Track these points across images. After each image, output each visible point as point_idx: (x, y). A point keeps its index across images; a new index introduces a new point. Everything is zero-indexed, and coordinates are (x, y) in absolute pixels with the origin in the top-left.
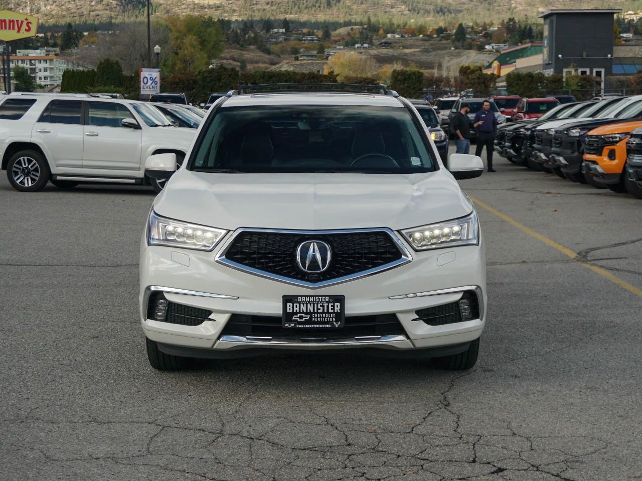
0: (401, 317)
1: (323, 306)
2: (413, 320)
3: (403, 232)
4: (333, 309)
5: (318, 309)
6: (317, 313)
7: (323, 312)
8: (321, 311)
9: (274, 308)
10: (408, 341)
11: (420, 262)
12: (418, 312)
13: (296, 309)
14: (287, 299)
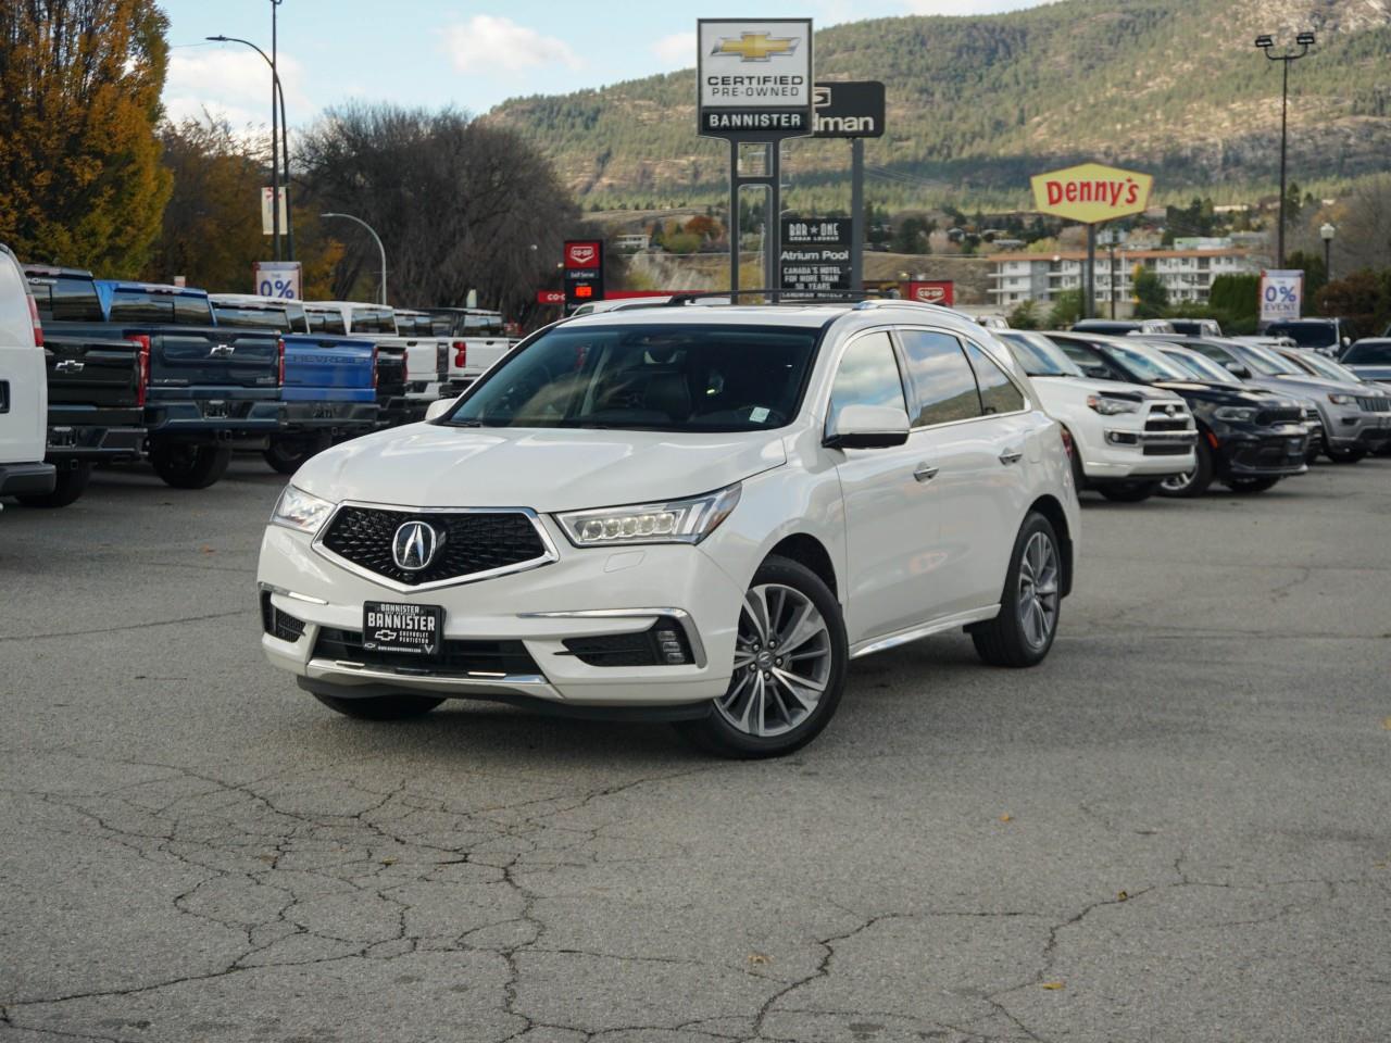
0: (531, 647)
1: (413, 620)
2: (556, 654)
3: (560, 517)
4: (426, 626)
5: (407, 625)
6: (406, 630)
7: (413, 630)
8: (410, 627)
9: (350, 617)
10: (548, 686)
11: (571, 564)
12: (567, 641)
13: (380, 623)
14: (370, 607)
